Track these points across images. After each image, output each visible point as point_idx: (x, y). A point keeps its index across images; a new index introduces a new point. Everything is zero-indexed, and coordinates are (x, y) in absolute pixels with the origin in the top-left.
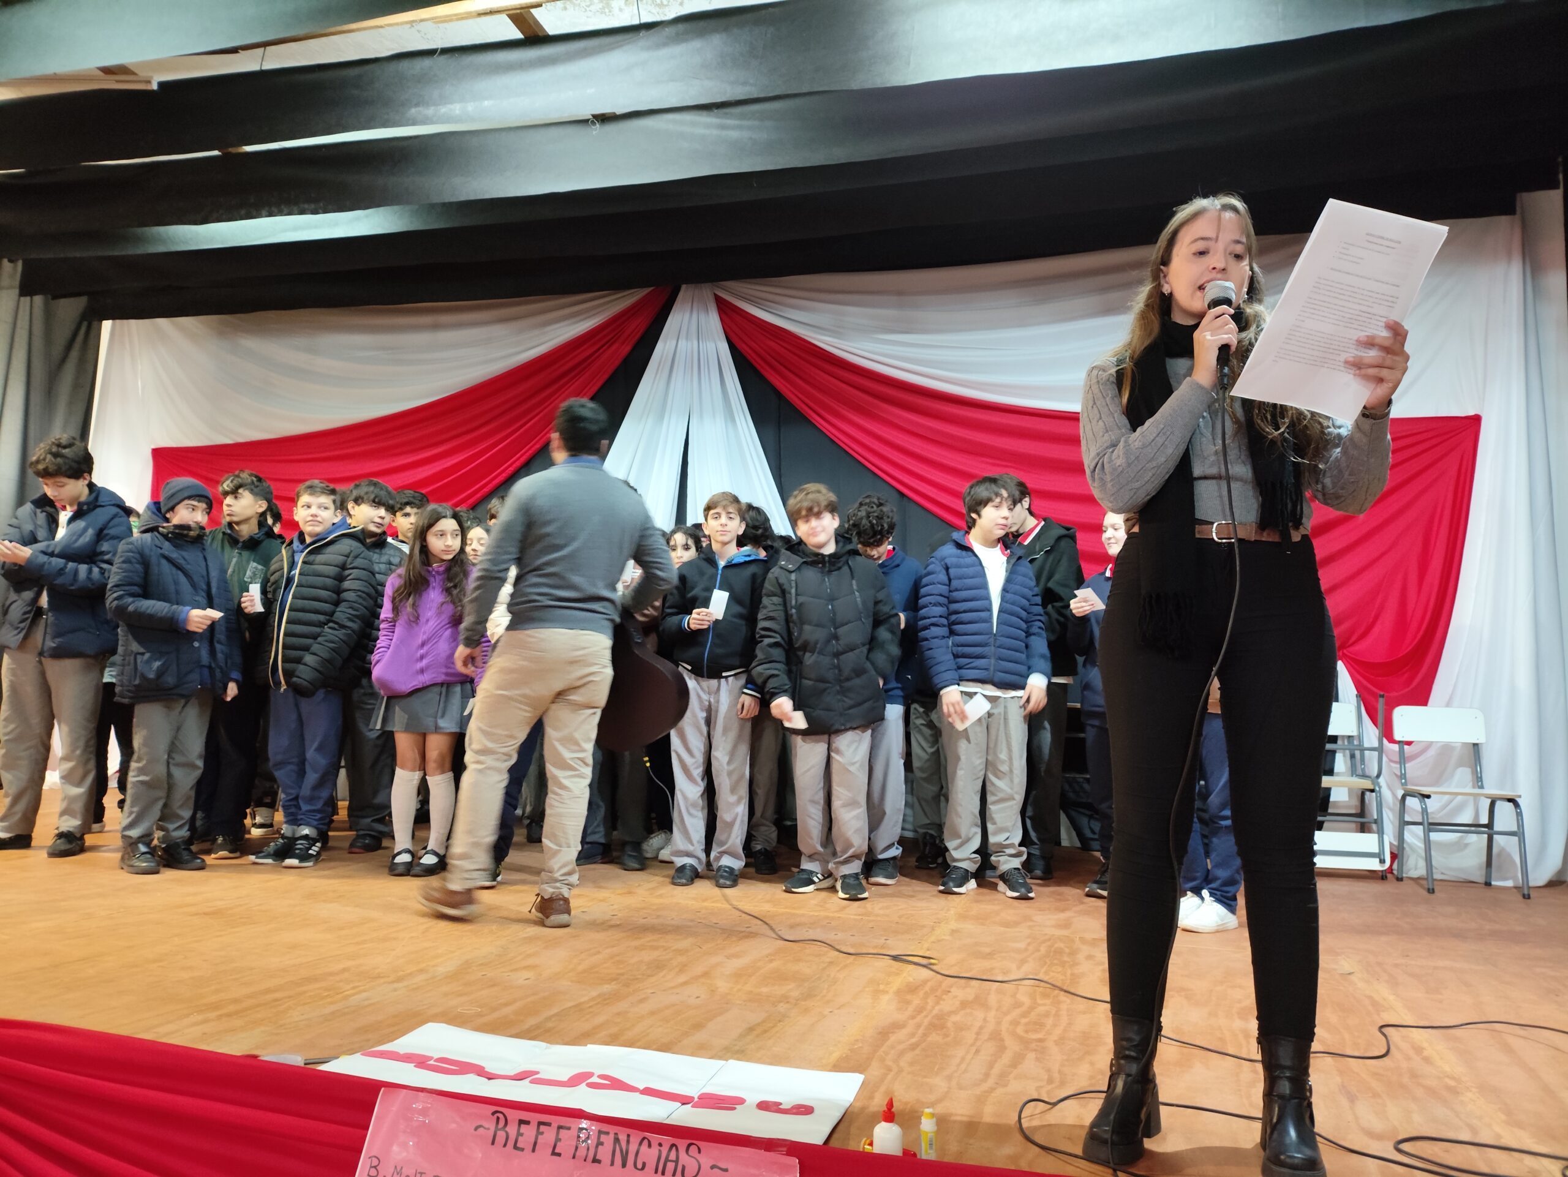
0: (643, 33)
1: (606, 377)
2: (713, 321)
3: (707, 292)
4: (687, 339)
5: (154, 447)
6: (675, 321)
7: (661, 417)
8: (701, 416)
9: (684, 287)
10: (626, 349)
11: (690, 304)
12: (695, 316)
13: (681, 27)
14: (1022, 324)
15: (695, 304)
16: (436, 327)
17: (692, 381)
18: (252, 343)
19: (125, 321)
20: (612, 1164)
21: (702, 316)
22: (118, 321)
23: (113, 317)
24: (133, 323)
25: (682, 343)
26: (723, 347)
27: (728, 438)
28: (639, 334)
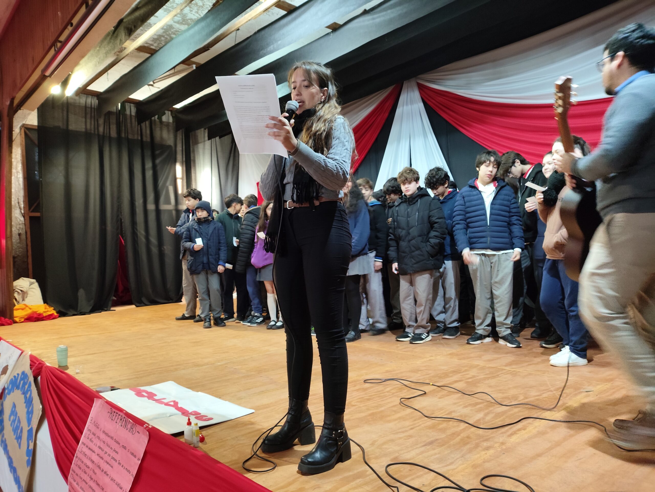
1: (380, 128)
2: (416, 95)
3: (413, 83)
4: (407, 105)
6: (403, 98)
7: (399, 140)
8: (415, 138)
9: (404, 82)
10: (386, 115)
11: (407, 90)
12: (409, 94)
15: (409, 89)
17: (410, 122)
21: (412, 94)
25: (405, 107)
26: (421, 105)
27: (426, 145)
28: (390, 108)
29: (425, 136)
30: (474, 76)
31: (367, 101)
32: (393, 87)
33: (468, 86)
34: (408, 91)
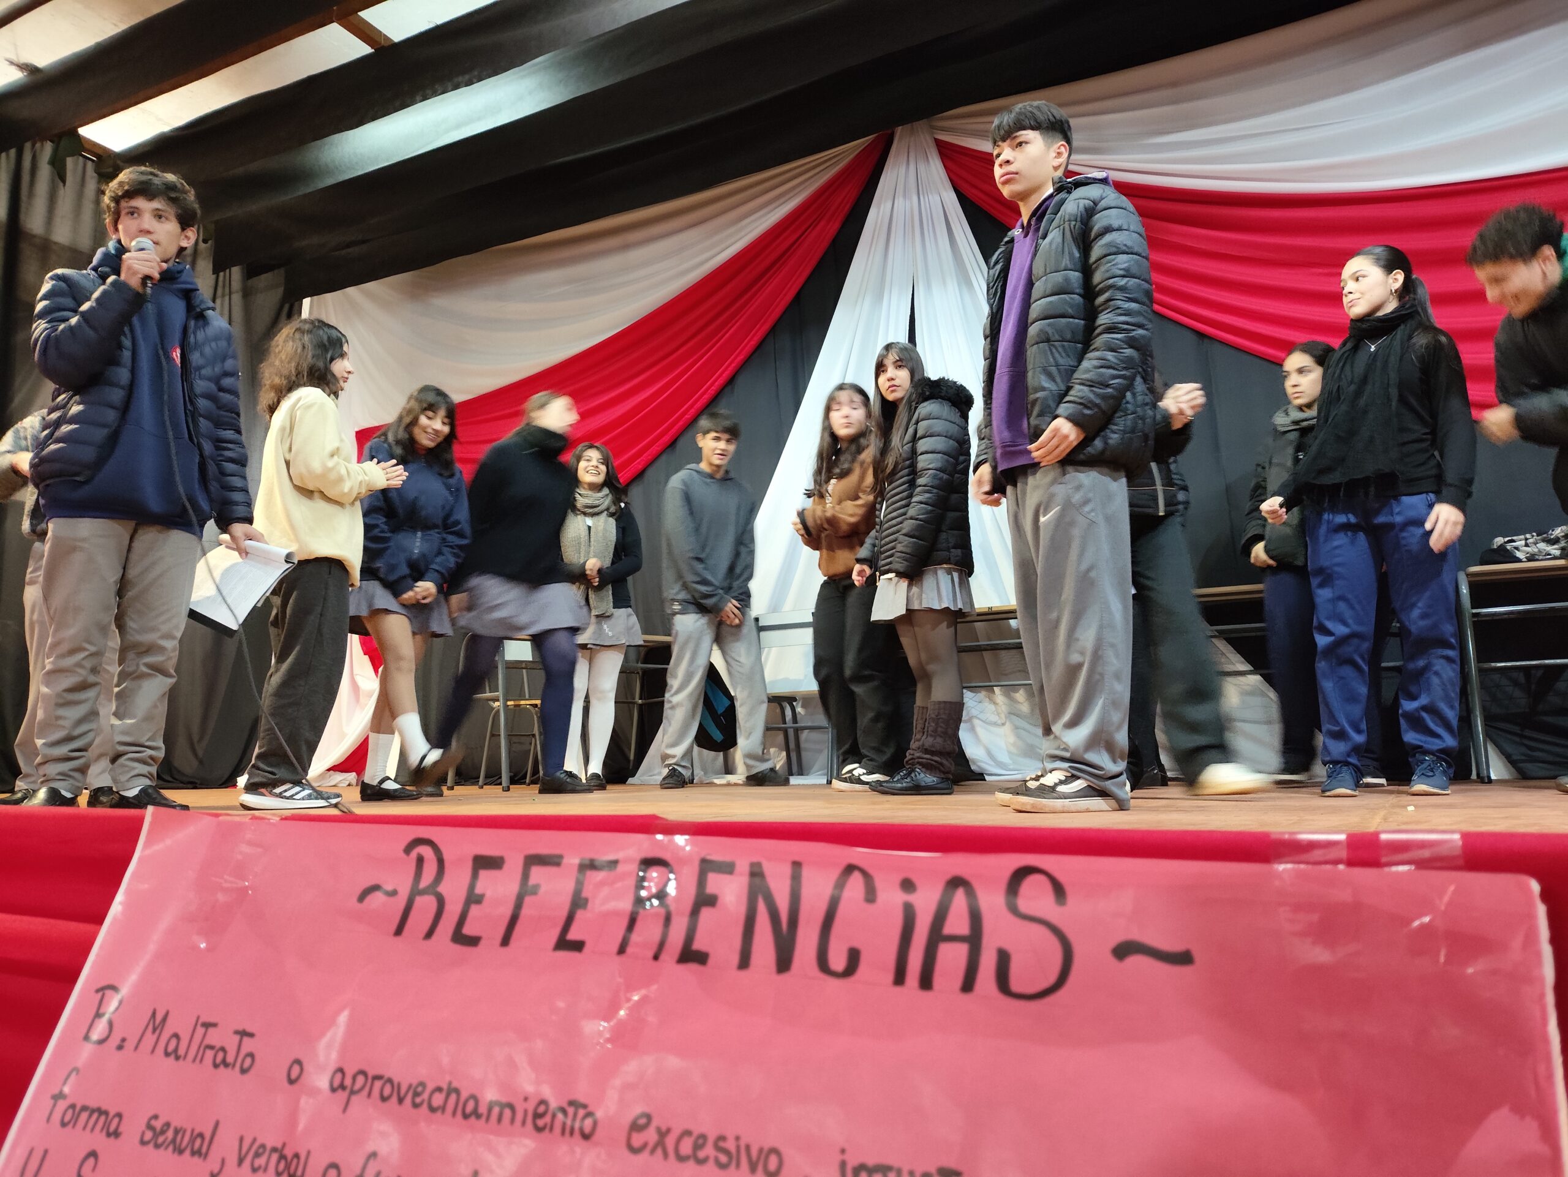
1: (814, 263)
2: (935, 170)
4: (905, 196)
5: (357, 430)
6: (891, 175)
8: (928, 286)
9: (898, 131)
10: (834, 227)
11: (905, 155)
12: (912, 167)
15: (912, 155)
17: (914, 246)
20: (744, 962)
21: (922, 167)
22: (314, 297)
25: (900, 202)
26: (951, 198)
28: (848, 206)
32: (865, 140)
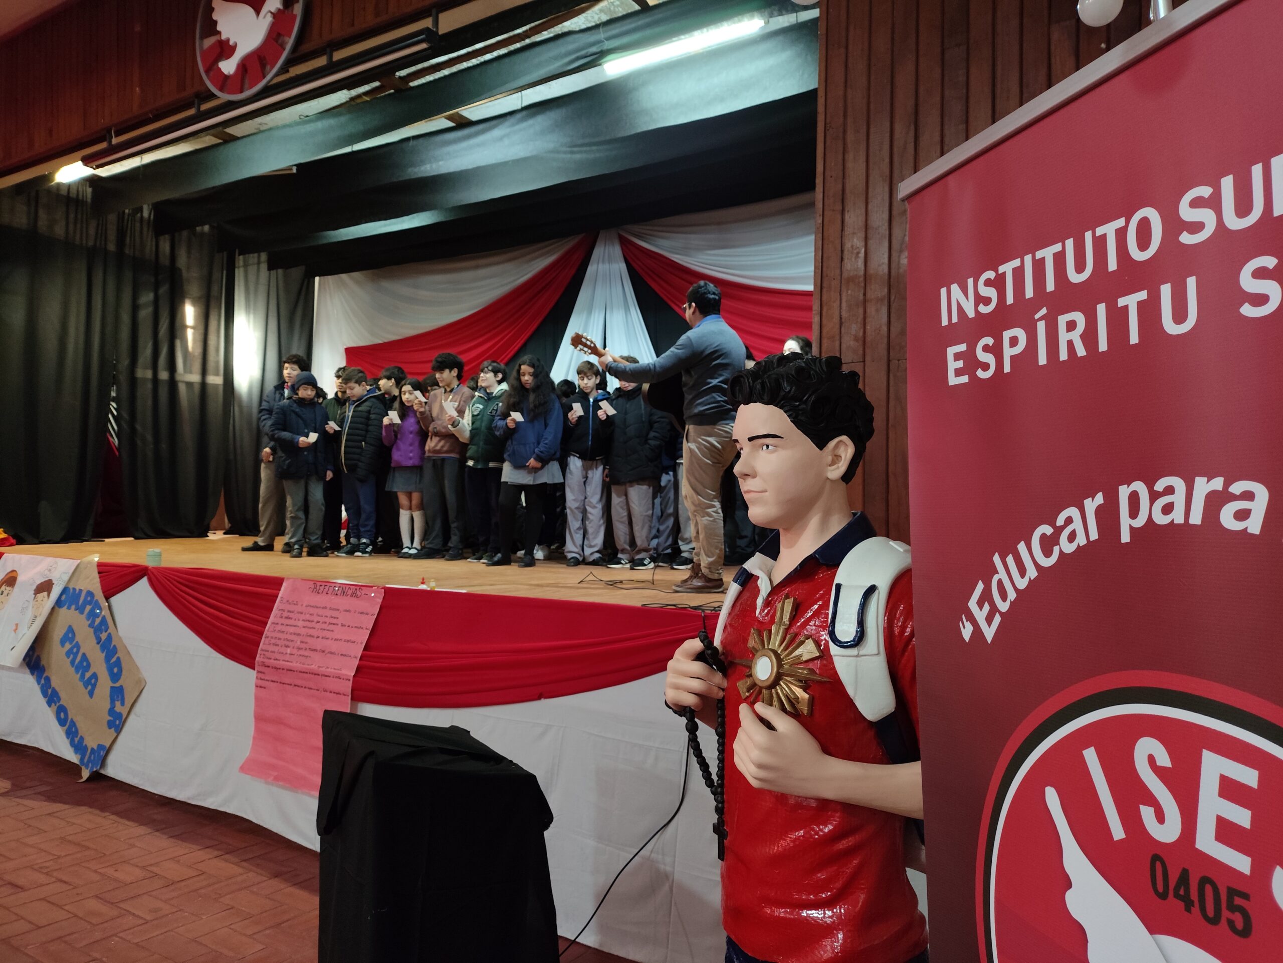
0: (508, 117)
1: (564, 288)
2: (616, 251)
3: (613, 234)
4: (603, 263)
5: (345, 347)
6: (598, 252)
7: (590, 312)
8: (612, 309)
9: (601, 231)
12: (606, 249)
13: (524, 113)
14: (788, 237)
15: (607, 241)
16: (477, 267)
17: (606, 287)
18: (386, 284)
19: (326, 277)
21: (611, 249)
22: (322, 277)
23: (319, 276)
24: (329, 277)
26: (623, 266)
27: (627, 321)
28: (579, 263)
29: (627, 309)
30: (695, 239)
31: (546, 247)
32: (583, 235)
33: (685, 250)
34: (605, 244)
